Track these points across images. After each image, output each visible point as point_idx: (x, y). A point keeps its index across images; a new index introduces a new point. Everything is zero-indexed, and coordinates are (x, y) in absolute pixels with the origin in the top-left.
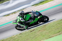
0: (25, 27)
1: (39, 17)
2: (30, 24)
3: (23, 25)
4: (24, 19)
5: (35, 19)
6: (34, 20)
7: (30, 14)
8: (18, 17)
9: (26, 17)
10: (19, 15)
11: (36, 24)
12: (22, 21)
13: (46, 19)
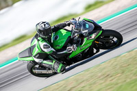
0: (56, 66)
1: (93, 36)
2: (71, 56)
6: (81, 44)
7: (67, 28)
8: (35, 42)
9: (56, 38)
10: (36, 36)
11: (87, 55)
12: (46, 50)
13: (115, 39)
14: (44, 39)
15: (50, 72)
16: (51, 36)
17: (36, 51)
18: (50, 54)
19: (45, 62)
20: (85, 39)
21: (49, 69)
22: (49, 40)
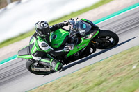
0: (53, 65)
1: (90, 36)
2: (68, 55)
3: (48, 61)
4: (50, 44)
5: (80, 41)
6: (79, 43)
7: (65, 27)
9: (54, 37)
10: (35, 35)
11: (84, 55)
12: (44, 49)
13: (112, 40)
14: (42, 38)
15: (48, 70)
16: (49, 35)
17: (34, 49)
18: (48, 53)
19: (43, 60)
20: (82, 39)
21: (47, 67)
22: (47, 39)
